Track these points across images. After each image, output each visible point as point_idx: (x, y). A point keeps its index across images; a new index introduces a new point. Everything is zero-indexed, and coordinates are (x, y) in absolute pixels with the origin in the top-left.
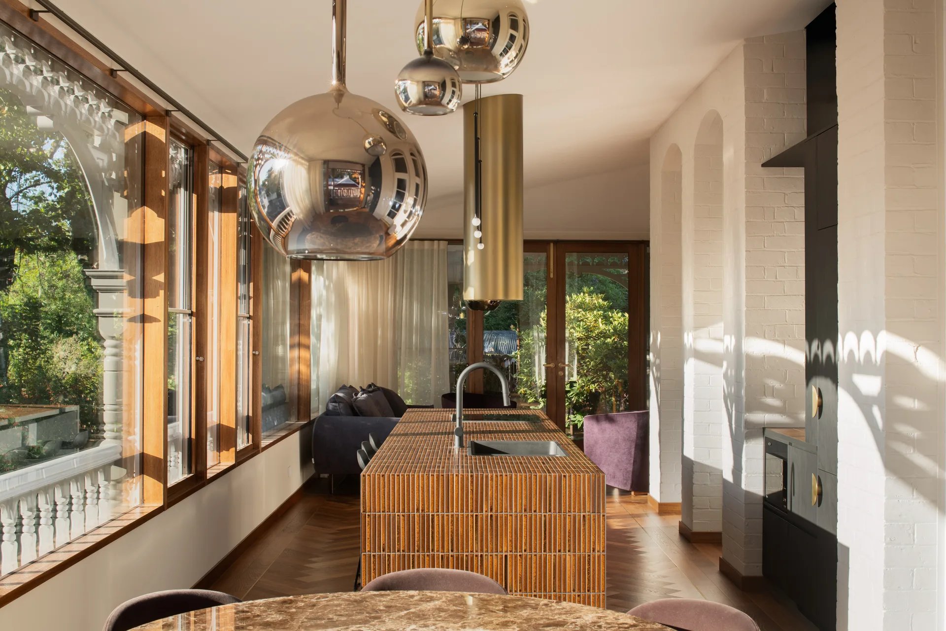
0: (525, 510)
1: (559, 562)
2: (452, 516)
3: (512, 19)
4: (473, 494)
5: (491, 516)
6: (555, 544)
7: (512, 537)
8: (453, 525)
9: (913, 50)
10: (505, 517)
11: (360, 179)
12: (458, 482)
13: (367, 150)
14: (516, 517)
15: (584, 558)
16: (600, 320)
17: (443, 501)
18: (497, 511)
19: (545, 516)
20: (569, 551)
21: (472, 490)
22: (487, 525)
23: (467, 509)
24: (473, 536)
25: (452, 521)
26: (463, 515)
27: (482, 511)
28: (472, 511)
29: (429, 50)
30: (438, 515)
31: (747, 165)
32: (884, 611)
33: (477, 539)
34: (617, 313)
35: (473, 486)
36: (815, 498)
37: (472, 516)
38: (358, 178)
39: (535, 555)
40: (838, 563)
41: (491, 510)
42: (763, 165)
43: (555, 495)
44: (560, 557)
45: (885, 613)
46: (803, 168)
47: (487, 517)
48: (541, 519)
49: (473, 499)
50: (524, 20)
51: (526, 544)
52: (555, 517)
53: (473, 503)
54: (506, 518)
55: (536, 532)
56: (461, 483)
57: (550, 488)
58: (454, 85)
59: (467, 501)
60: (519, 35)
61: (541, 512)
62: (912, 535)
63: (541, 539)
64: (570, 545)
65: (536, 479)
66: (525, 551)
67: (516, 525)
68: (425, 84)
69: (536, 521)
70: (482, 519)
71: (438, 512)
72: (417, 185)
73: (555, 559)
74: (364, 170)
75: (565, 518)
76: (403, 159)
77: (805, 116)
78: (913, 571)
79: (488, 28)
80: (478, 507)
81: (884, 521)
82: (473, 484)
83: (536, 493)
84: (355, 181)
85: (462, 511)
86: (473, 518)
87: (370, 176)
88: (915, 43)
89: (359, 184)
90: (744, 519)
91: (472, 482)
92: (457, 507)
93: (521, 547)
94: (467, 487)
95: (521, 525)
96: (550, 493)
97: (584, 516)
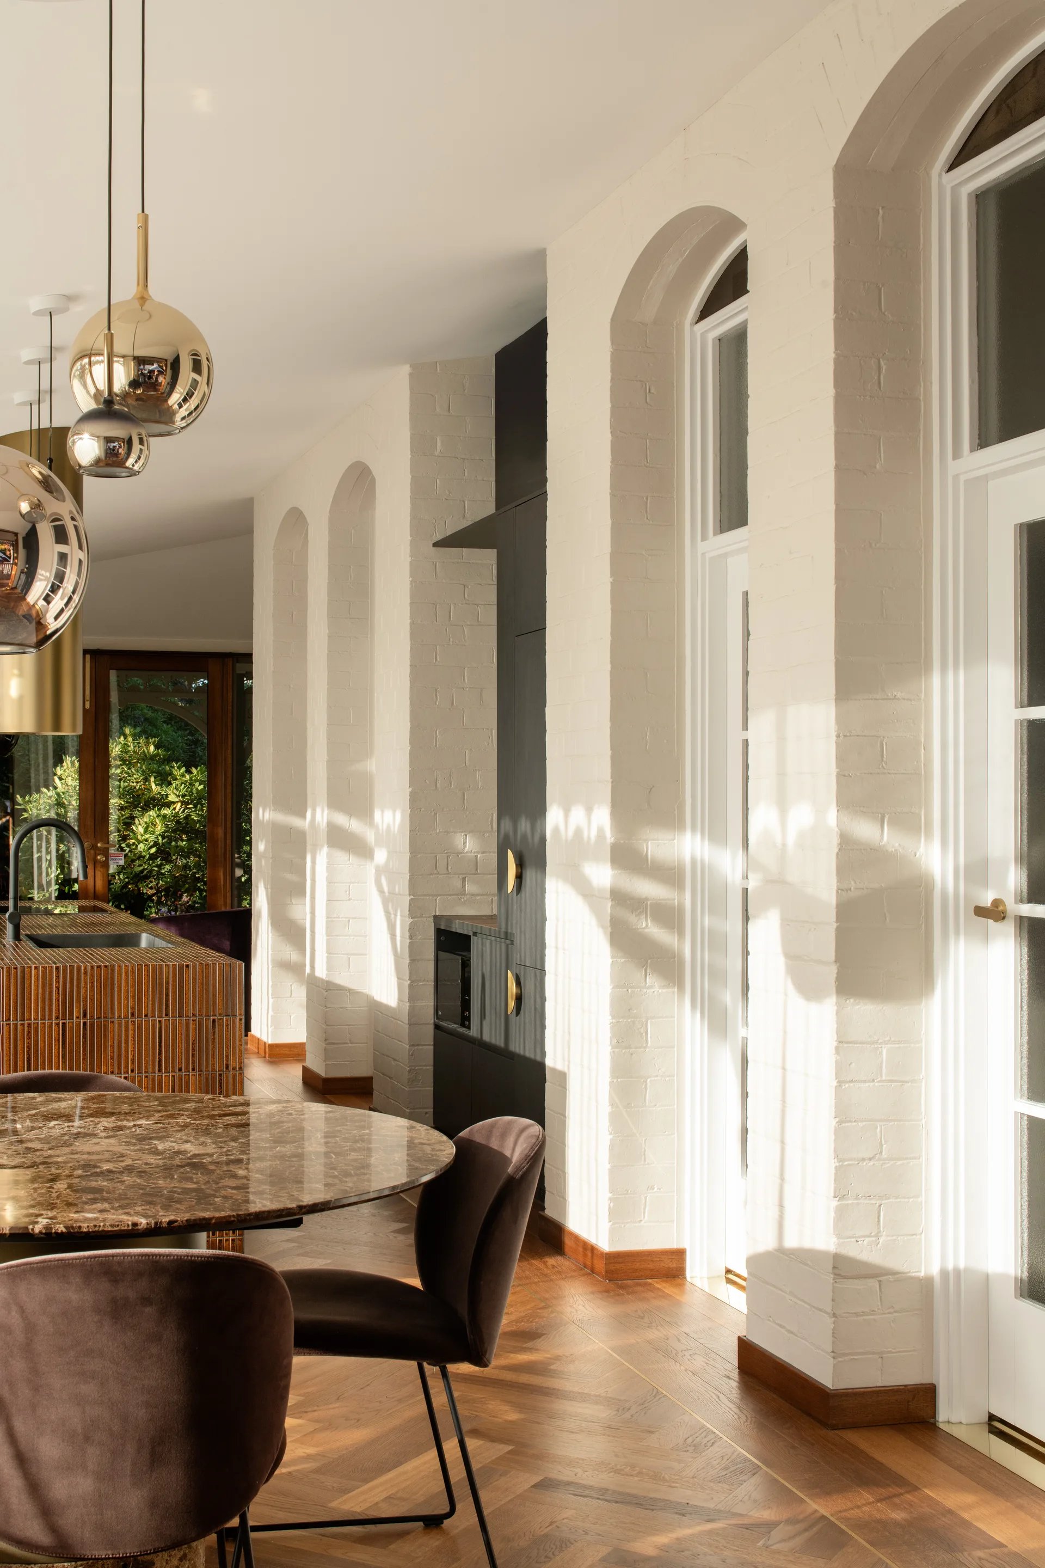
0: (133, 1015)
1: (179, 1085)
2: (29, 1025)
3: (193, 359)
4: (59, 994)
5: (85, 1023)
6: (174, 1060)
7: (113, 1052)
8: (29, 1038)
9: (646, 402)
10: (104, 1025)
11: (12, 552)
12: (38, 977)
13: (23, 516)
14: (120, 1024)
15: (214, 1078)
16: (152, 779)
17: (16, 1003)
18: (92, 1017)
19: (160, 1021)
20: (193, 1070)
21: (58, 988)
22: (78, 1036)
23: (51, 1015)
24: (59, 1052)
25: (29, 1032)
26: (44, 1024)
27: (71, 1017)
28: (57, 1018)
29: (109, 398)
30: (9, 1024)
31: (413, 543)
32: (611, 1137)
33: (64, 1057)
34: (179, 768)
35: (59, 983)
36: (512, 1004)
37: (58, 1024)
38: (9, 550)
39: (146, 1077)
40: (547, 1084)
41: (85, 1016)
42: (436, 545)
43: (174, 992)
44: (180, 1078)
45: (611, 1140)
46: (496, 550)
47: (78, 1024)
48: (154, 1026)
49: (58, 1001)
50: (208, 359)
51: (133, 1062)
52: (174, 1024)
53: (58, 1006)
54: (106, 1027)
55: (147, 1044)
56: (42, 978)
57: (167, 983)
58: (141, 441)
59: (51, 1005)
60: (202, 380)
61: (155, 1017)
62: (644, 1034)
63: (154, 1054)
64: (194, 1062)
65: (148, 971)
66: (132, 1071)
67: (120, 1036)
68: (108, 440)
69: (147, 1029)
70: (71, 1028)
71: (9, 1019)
72: (80, 561)
73: (174, 1082)
74: (17, 541)
75: (187, 1025)
76: (63, 526)
77: (493, 479)
78: (646, 1081)
79: (166, 371)
80: (66, 1012)
81: (610, 1017)
82: (59, 979)
83: (148, 991)
84: (5, 554)
85: (43, 1018)
86: (59, 1028)
87: (24, 547)
88: (649, 392)
89: (10, 558)
90: (408, 1047)
91: (58, 977)
92: (37, 1012)
93: (126, 1067)
94: (51, 985)
95: (127, 1036)
96: (167, 989)
97: (214, 1021)
